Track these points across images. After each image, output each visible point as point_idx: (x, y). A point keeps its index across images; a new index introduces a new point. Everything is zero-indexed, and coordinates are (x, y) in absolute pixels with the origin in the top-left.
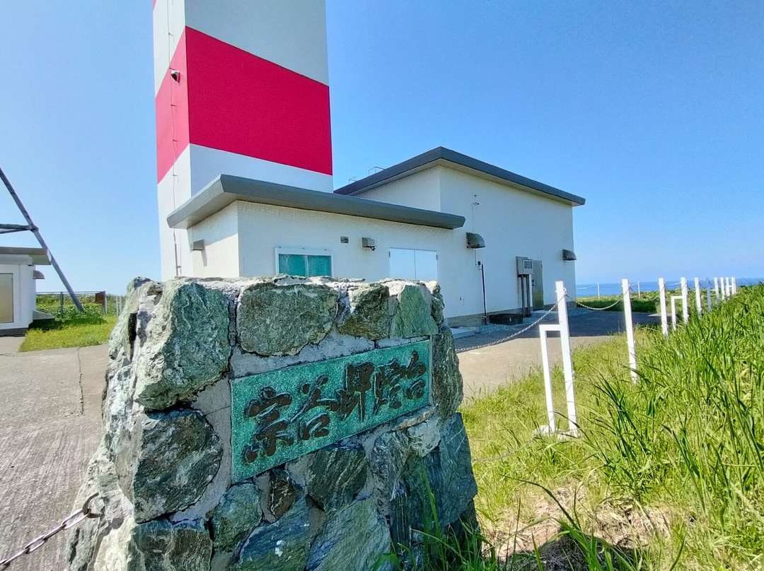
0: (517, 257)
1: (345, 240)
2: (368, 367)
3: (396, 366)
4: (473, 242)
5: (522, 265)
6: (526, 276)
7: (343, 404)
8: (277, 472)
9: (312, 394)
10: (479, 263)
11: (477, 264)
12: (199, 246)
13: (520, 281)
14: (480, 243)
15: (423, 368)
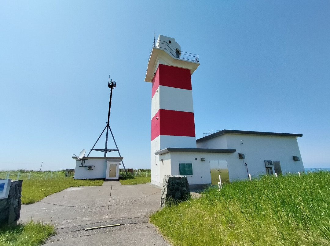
0: (265, 161)
1: (196, 159)
2: (179, 182)
3: (181, 182)
4: (241, 156)
5: (267, 164)
6: (271, 168)
7: (177, 184)
8: (173, 187)
9: (175, 183)
10: (245, 163)
11: (245, 164)
12: (162, 160)
13: (267, 170)
14: (243, 157)
15: (184, 183)
